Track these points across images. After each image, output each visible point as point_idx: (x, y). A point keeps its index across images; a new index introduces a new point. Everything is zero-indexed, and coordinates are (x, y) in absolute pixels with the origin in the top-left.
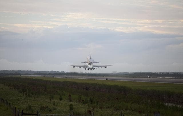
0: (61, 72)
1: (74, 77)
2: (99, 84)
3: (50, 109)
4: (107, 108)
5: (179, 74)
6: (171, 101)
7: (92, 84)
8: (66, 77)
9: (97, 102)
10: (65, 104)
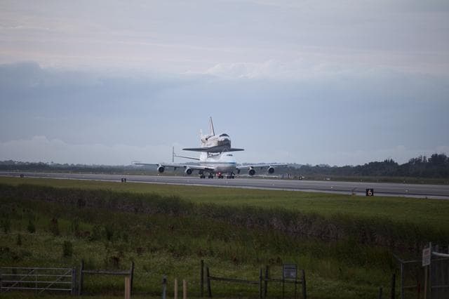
0: (6, 162)
1: (41, 176)
2: (110, 193)
3: (14, 253)
4: (152, 251)
5: (291, 167)
6: (290, 232)
7: (94, 193)
8: (22, 176)
9: (126, 238)
10: (46, 241)
